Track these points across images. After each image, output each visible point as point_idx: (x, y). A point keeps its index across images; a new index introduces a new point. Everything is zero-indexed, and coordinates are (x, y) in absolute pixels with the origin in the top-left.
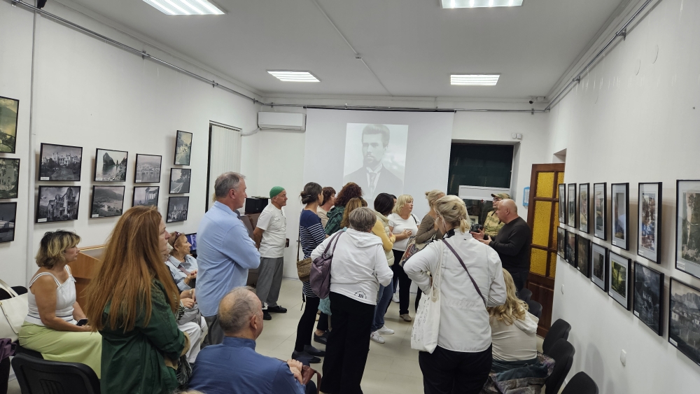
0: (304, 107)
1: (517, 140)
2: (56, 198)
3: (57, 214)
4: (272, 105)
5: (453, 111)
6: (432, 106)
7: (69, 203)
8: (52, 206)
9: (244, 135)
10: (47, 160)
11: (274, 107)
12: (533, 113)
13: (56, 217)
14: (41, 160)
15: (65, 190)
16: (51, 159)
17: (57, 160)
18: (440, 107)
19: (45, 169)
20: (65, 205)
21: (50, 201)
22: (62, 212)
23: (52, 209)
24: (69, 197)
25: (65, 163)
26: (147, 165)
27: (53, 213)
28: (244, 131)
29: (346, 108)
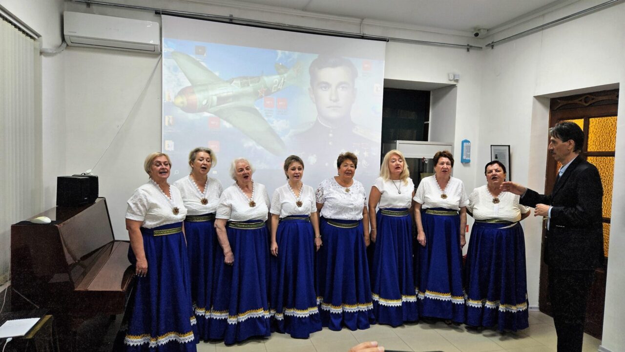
0: (158, 13)
1: (453, 83)
5: (385, 40)
6: (355, 31)
9: (45, 54)
11: (93, 6)
12: (468, 50)
18: (368, 32)
29: (231, 21)
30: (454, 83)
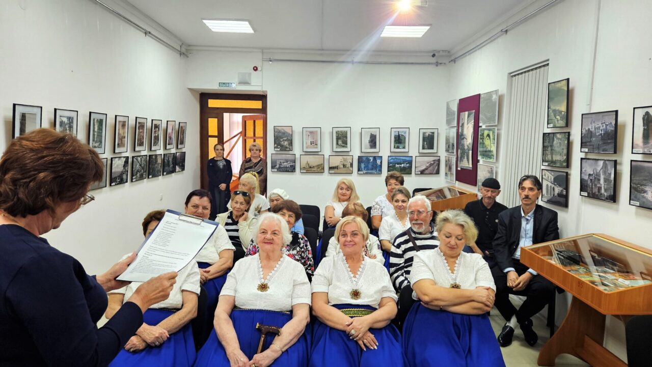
2: (594, 172)
3: (595, 190)
7: (605, 180)
8: (591, 180)
10: (586, 131)
13: (595, 193)
14: (582, 131)
15: (601, 163)
16: (589, 129)
17: (593, 129)
20: (602, 181)
21: (590, 175)
22: (600, 189)
23: (590, 184)
24: (605, 173)
25: (600, 132)
27: (592, 188)
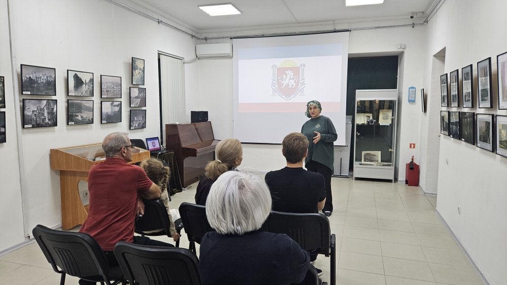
0: (231, 38)
1: (401, 50)
2: (38, 109)
3: (40, 121)
4: (206, 39)
5: (348, 31)
6: (331, 28)
7: (48, 113)
8: (35, 115)
9: (186, 63)
10: (27, 78)
11: (208, 40)
12: (413, 27)
13: (39, 124)
14: (22, 78)
15: (45, 102)
16: (30, 78)
17: (35, 78)
18: (338, 28)
19: (25, 85)
20: (46, 114)
21: (33, 111)
22: (44, 120)
23: (35, 118)
25: (42, 81)
26: (110, 84)
27: (36, 120)
28: (186, 60)
29: (263, 36)
30: (403, 50)
